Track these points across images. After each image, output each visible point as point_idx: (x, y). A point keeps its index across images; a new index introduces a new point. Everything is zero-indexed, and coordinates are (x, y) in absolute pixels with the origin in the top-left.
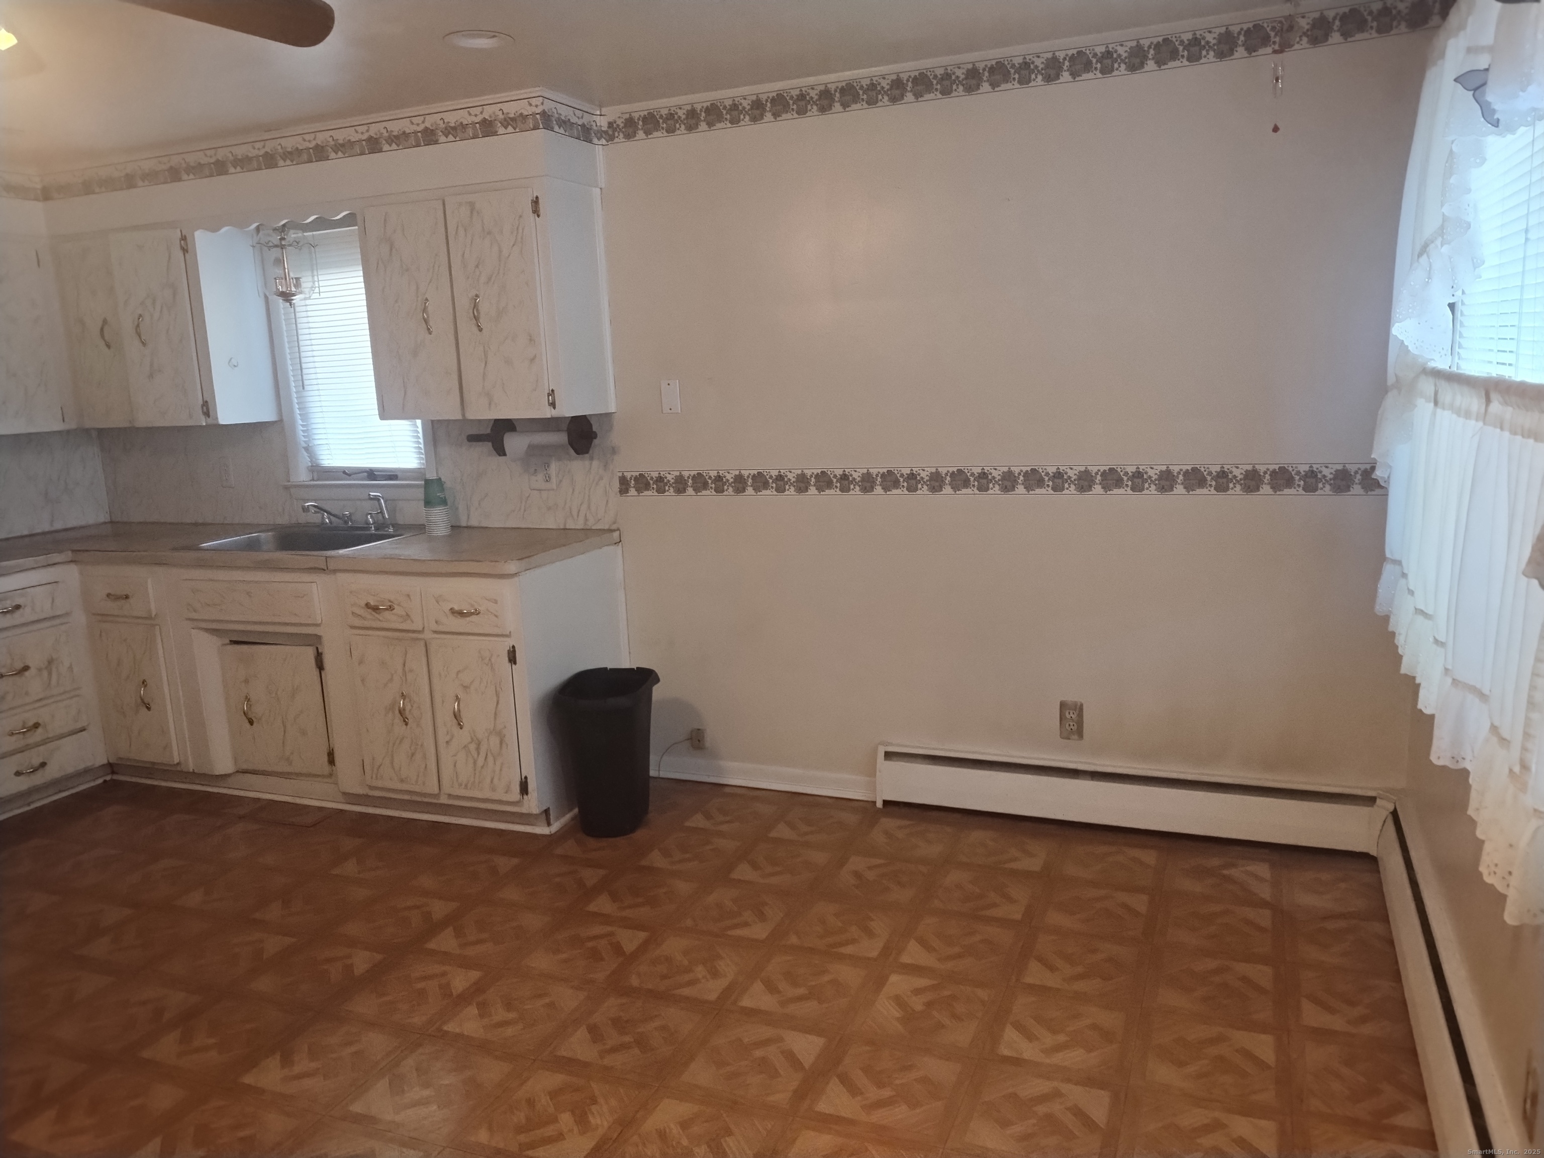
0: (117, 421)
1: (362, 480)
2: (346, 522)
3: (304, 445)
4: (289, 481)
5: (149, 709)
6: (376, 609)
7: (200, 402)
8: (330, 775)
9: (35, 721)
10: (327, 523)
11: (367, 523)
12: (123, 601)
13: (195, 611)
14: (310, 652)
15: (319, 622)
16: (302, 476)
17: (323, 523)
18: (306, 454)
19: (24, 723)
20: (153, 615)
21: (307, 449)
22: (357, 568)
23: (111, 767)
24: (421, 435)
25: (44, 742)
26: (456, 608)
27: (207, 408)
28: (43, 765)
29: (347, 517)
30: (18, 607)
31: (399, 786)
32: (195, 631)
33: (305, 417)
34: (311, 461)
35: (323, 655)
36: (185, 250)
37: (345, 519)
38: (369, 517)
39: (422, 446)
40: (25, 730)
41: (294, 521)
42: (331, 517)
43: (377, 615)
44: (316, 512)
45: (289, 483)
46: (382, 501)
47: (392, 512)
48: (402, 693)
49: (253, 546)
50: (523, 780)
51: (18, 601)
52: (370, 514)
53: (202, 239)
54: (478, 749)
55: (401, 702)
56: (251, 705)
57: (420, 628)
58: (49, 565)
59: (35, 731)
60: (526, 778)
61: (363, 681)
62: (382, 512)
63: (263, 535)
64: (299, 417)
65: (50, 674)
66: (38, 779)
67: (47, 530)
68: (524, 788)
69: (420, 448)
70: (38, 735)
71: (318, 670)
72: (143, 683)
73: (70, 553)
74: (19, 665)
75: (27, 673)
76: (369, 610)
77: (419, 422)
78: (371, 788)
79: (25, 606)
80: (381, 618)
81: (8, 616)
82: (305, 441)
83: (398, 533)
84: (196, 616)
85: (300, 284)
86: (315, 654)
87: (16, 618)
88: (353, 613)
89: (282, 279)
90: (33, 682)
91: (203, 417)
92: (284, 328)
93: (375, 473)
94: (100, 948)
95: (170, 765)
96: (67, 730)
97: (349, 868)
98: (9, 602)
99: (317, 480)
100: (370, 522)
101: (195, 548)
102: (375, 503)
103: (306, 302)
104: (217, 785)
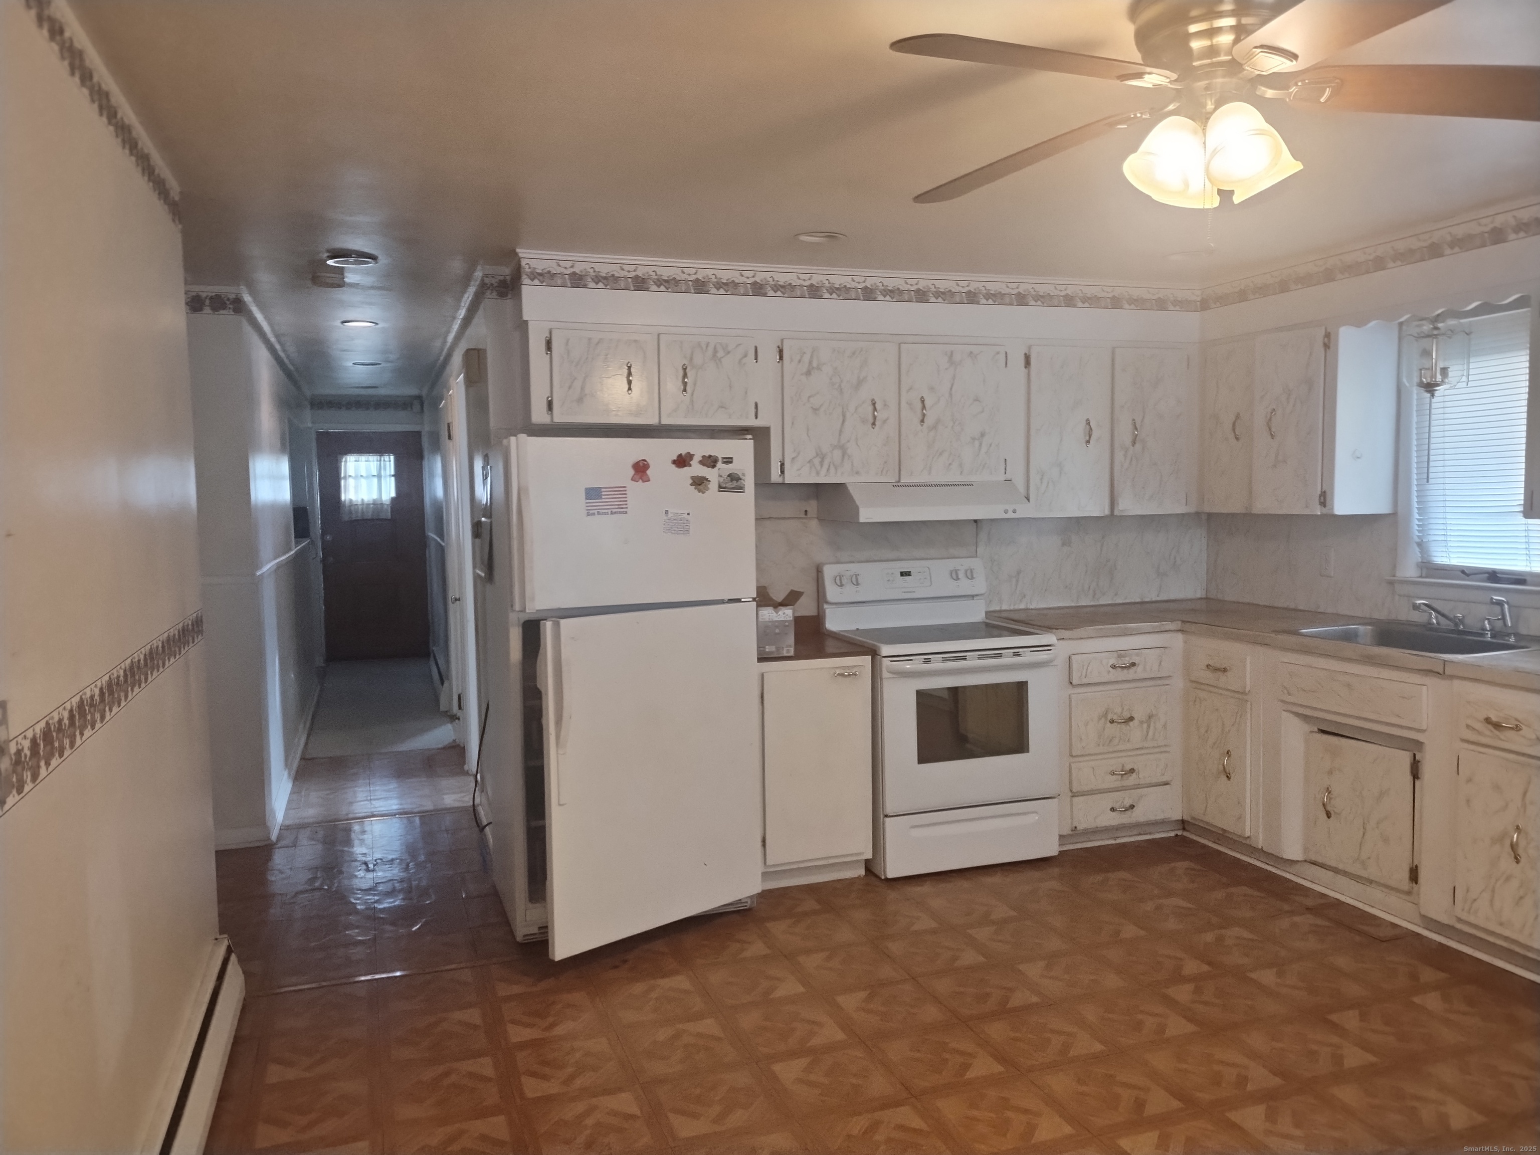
0: (1235, 506)
1: (1483, 581)
2: (1456, 625)
3: (1418, 540)
4: (1394, 576)
5: (1228, 778)
6: (1497, 726)
7: (1319, 492)
8: (1409, 893)
9: (1132, 767)
10: (1433, 624)
11: (1484, 629)
12: (1220, 674)
13: (1289, 694)
14: (1405, 758)
15: (1424, 727)
16: (1409, 570)
17: (1430, 623)
18: (1417, 549)
19: (1123, 767)
20: (1247, 690)
21: (1420, 545)
22: (1477, 677)
23: (1183, 824)
25: (1137, 787)
27: (1324, 499)
28: (1132, 807)
29: (1459, 619)
30: (1133, 664)
31: (1500, 930)
32: (1286, 713)
33: (1423, 511)
34: (1422, 557)
35: (1419, 764)
36: (1326, 346)
37: (1456, 622)
38: (1486, 622)
40: (1123, 773)
41: (1393, 617)
42: (1440, 617)
43: (1497, 732)
44: (1424, 611)
45: (1395, 578)
46: (1506, 606)
47: (1516, 619)
48: (1518, 826)
49: (1349, 637)
51: (1135, 659)
52: (1488, 619)
53: (1347, 337)
55: (1515, 836)
56: (1331, 799)
58: (1161, 631)
59: (1131, 775)
61: (1468, 801)
62: (1504, 618)
63: (1361, 628)
64: (1416, 511)
65: (1149, 727)
66: (1127, 818)
67: (1154, 599)
70: (1132, 780)
71: (1412, 777)
72: (1228, 753)
73: (1180, 623)
74: (1127, 715)
75: (1131, 723)
76: (1490, 727)
78: (1459, 920)
79: (1139, 665)
80: (1502, 737)
81: (1125, 671)
82: (1418, 536)
83: (1523, 644)
84: (1290, 699)
85: (1448, 373)
86: (1412, 761)
87: (1130, 674)
88: (1468, 726)
89: (1426, 369)
90: (1135, 732)
91: (1319, 507)
92: (1415, 419)
93: (1498, 575)
94: (1183, 993)
95: (1240, 836)
96: (1154, 781)
97: (1432, 1001)
98: (1127, 659)
99: (1426, 577)
100: (1488, 629)
101: (1296, 633)
102: (1497, 609)
103: (1447, 392)
104: (1284, 868)
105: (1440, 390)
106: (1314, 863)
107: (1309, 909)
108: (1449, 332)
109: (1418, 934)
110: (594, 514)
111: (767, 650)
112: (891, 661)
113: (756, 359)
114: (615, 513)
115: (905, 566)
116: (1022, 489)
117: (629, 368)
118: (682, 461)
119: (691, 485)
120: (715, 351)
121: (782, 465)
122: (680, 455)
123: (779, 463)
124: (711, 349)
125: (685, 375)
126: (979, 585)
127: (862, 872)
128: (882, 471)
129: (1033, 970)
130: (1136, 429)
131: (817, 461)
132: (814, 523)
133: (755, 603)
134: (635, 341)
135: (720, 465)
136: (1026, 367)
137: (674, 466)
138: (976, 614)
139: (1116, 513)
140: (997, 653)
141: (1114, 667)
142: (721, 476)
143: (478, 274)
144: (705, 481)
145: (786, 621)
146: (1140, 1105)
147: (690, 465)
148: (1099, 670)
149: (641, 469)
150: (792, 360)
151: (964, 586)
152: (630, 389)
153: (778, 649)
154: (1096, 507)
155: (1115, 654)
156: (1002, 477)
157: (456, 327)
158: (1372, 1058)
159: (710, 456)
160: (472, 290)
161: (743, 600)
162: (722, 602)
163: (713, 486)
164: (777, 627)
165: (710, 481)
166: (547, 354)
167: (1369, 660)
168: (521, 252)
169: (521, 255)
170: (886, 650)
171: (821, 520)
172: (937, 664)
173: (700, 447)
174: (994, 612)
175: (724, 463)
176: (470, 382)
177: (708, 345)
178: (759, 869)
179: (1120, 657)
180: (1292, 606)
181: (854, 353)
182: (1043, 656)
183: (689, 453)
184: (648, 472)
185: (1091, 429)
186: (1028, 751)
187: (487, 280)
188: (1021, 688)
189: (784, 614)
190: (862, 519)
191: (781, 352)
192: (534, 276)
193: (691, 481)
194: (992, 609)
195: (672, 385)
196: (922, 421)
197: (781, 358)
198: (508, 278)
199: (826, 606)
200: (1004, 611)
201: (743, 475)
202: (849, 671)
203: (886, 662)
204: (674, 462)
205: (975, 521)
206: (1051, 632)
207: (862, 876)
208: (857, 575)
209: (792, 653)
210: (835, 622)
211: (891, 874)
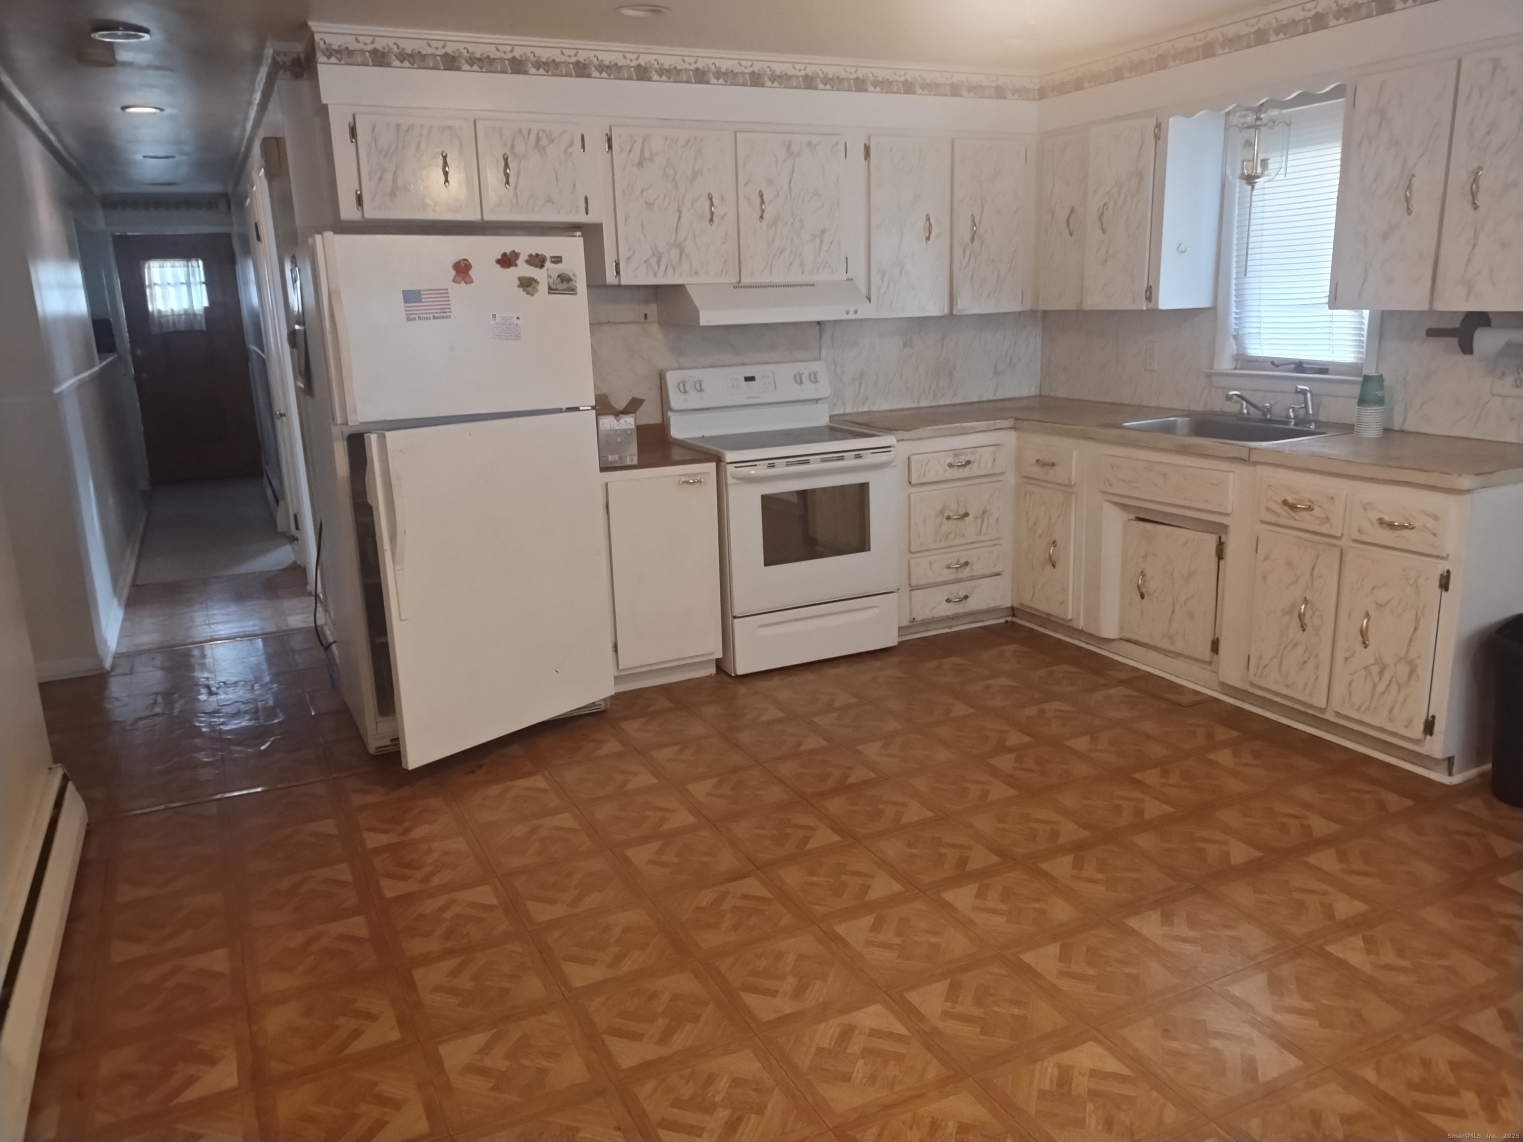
0: (1067, 304)
1: (1290, 371)
2: (1265, 414)
3: (1234, 333)
4: (1212, 369)
5: (1054, 566)
6: (1293, 507)
7: (1145, 287)
8: (1210, 663)
9: (966, 560)
10: (1244, 414)
11: (1288, 417)
12: (1049, 468)
13: (1110, 485)
14: (1212, 540)
15: (1229, 511)
16: (1225, 364)
17: (1241, 413)
18: (1233, 342)
19: (958, 561)
20: (1073, 483)
21: (1236, 337)
22: (1280, 463)
23: (1013, 611)
24: (1365, 327)
25: (971, 578)
26: (1387, 519)
27: (1150, 294)
28: (966, 597)
29: (1267, 409)
30: (969, 462)
31: (1284, 691)
32: (1108, 504)
33: (1240, 304)
34: (1238, 349)
35: (1224, 546)
36: (1157, 137)
37: (1265, 411)
38: (1291, 410)
39: (1364, 339)
40: (958, 566)
41: (1209, 408)
42: (1250, 406)
43: (1292, 513)
44: (1236, 402)
45: (1212, 371)
46: (1309, 395)
47: (1316, 408)
48: (1306, 598)
49: (1168, 429)
50: (1430, 719)
51: (970, 457)
52: (1293, 408)
53: (1176, 127)
54: (1381, 674)
55: (1303, 607)
56: (1144, 581)
57: (1339, 535)
58: (996, 429)
59: (965, 569)
60: (1433, 717)
61: (1264, 577)
62: (1306, 407)
63: (1180, 420)
64: (1234, 304)
65: (982, 522)
66: (959, 609)
67: (991, 399)
68: (1429, 727)
69: (1362, 341)
70: (966, 572)
71: (1217, 557)
72: (1054, 543)
73: (1013, 420)
74: (962, 511)
75: (966, 519)
76: (1287, 508)
77: (1366, 313)
78: (1252, 684)
79: (974, 463)
80: (1297, 518)
81: (961, 469)
82: (1235, 330)
83: (1321, 430)
84: (1110, 490)
85: (1267, 165)
86: (1218, 543)
87: (966, 472)
88: (1268, 509)
89: (1249, 161)
90: (970, 527)
91: (1145, 302)
92: (1237, 212)
93: (1304, 365)
94: (1005, 762)
95: (1063, 619)
96: (987, 572)
97: (1224, 757)
98: (963, 457)
99: (1241, 369)
100: (1292, 417)
101: (1119, 426)
102: (1302, 397)
103: (1267, 185)
104: (1100, 646)
105: (1260, 182)
106: (1129, 641)
107: (1122, 682)
108: (1270, 123)
109: (1216, 699)
110: (415, 319)
111: (610, 459)
112: (736, 467)
113: (583, 147)
114: (438, 318)
115: (749, 371)
116: (863, 289)
117: (445, 158)
118: (507, 261)
119: (519, 286)
120: (538, 139)
121: (617, 265)
122: (504, 255)
123: (614, 264)
124: (533, 137)
125: (507, 166)
126: (823, 389)
127: (713, 671)
128: (722, 271)
129: (871, 750)
130: (974, 224)
131: (653, 261)
132: (655, 328)
133: (594, 412)
134: (450, 128)
135: (548, 264)
136: (866, 159)
137: (498, 266)
138: (820, 418)
139: (955, 312)
140: (839, 455)
141: (950, 465)
142: (551, 277)
143: (269, 52)
144: (534, 283)
145: (627, 430)
146: (963, 862)
147: (516, 265)
148: (937, 470)
149: (462, 269)
150: (622, 150)
151: (808, 391)
152: (447, 181)
153: (620, 458)
154: (935, 307)
155: (952, 453)
156: (844, 277)
157: (253, 113)
158: (1169, 809)
159: (537, 255)
160: (264, 71)
161: (581, 408)
162: (560, 411)
163: (543, 287)
164: (619, 435)
165: (538, 282)
166: (352, 142)
167: (1184, 450)
168: (313, 25)
169: (313, 29)
170: (730, 456)
171: (660, 323)
172: (781, 469)
173: (526, 245)
174: (839, 415)
175: (553, 262)
176: (270, 176)
177: (530, 130)
178: (612, 672)
179: (956, 455)
180: (1118, 401)
181: (687, 142)
182: (883, 457)
183: (514, 252)
184: (471, 273)
185: (930, 224)
186: (869, 550)
187: (278, 59)
188: (863, 488)
189: (626, 422)
190: (703, 322)
191: (610, 140)
192: (330, 53)
193: (518, 283)
194: (836, 412)
195: (493, 177)
196: (762, 217)
197: (610, 147)
198: (302, 56)
199: (670, 414)
200: (850, 414)
201: (574, 275)
202: (693, 478)
203: (730, 468)
204: (498, 261)
205: (819, 323)
206: (891, 434)
207: (713, 675)
208: (700, 382)
209: (635, 462)
210: (679, 430)
211: (740, 671)
